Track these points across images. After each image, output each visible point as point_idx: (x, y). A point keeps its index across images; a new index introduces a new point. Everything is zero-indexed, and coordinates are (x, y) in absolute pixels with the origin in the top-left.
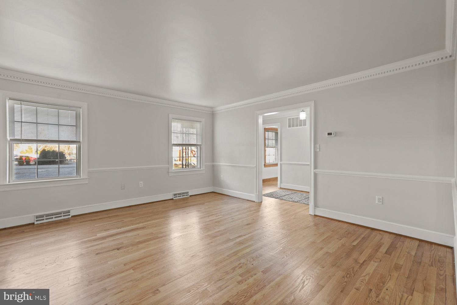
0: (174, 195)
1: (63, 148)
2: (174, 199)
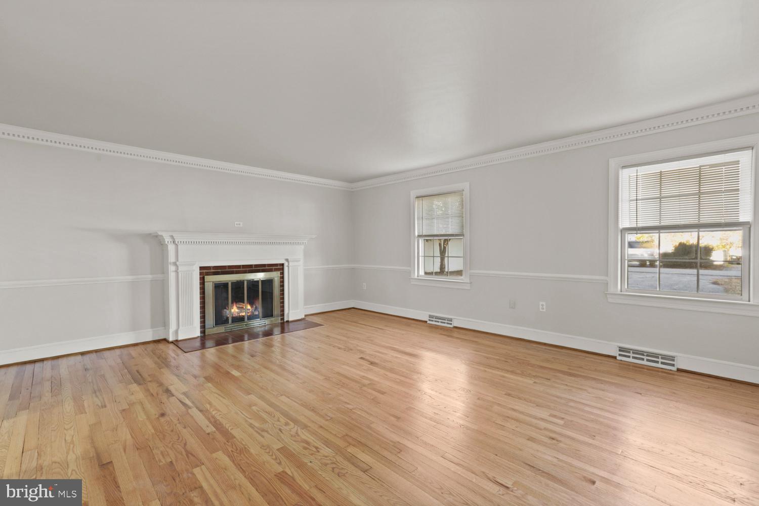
0: (620, 350)
1: (708, 238)
2: (619, 358)
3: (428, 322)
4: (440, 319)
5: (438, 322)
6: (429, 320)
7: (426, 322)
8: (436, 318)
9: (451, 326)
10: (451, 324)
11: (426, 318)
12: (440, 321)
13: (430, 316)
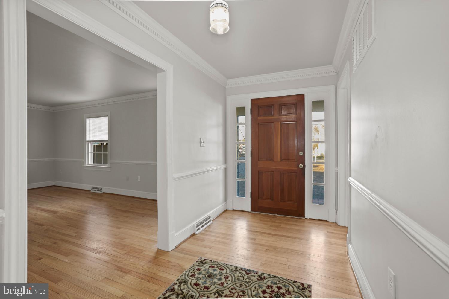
3: (92, 191)
4: (97, 189)
5: (96, 190)
6: (92, 190)
7: (90, 191)
8: (95, 189)
9: (101, 192)
10: (101, 191)
11: (90, 189)
12: (97, 190)
13: (93, 188)
